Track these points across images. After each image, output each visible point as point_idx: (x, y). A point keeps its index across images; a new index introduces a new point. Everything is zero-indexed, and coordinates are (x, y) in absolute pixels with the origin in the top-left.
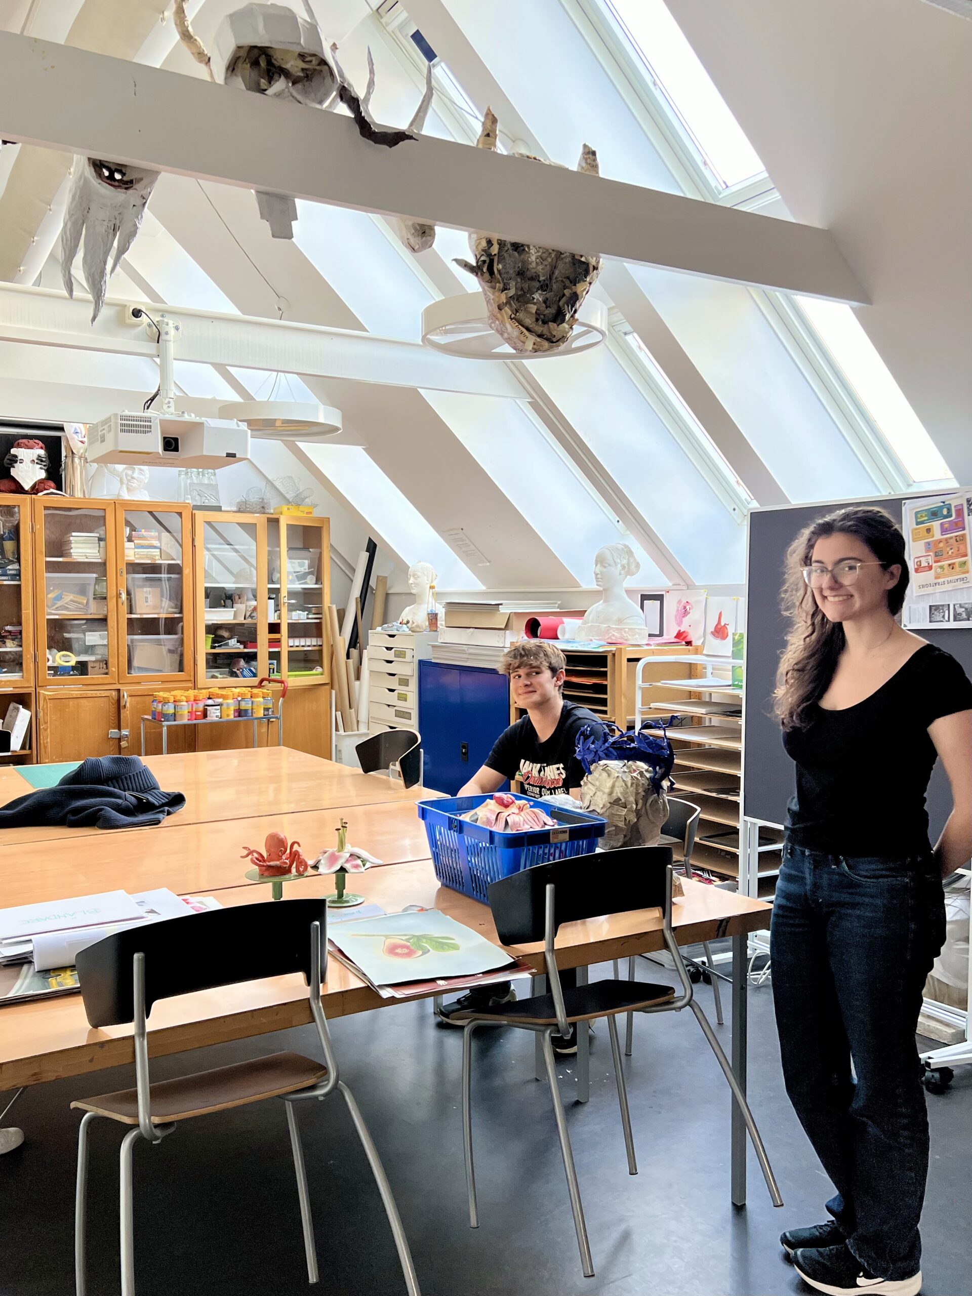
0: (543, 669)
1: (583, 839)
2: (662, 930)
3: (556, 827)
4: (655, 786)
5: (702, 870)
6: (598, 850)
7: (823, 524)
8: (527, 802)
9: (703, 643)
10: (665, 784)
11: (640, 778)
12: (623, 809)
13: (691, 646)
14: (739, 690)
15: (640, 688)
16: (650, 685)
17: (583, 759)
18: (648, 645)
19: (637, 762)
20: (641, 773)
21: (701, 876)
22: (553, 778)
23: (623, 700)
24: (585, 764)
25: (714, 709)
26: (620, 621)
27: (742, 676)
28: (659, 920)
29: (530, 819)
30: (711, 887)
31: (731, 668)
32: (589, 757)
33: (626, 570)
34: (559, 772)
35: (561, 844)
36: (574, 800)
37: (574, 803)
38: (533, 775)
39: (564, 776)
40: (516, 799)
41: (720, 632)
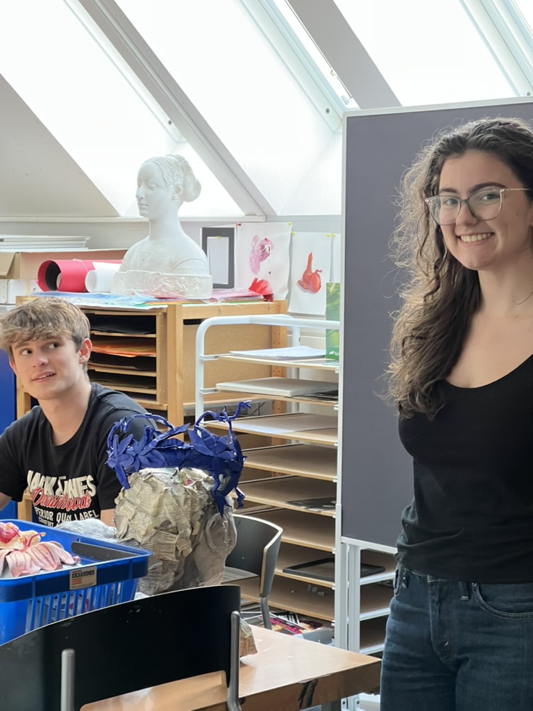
0: (64, 339)
1: (117, 580)
2: (226, 703)
3: (79, 566)
4: (217, 502)
5: (287, 613)
6: (139, 596)
7: (454, 140)
8: (36, 533)
9: (288, 297)
10: (231, 497)
11: (196, 492)
12: (174, 536)
13: (272, 301)
14: (336, 363)
15: (202, 361)
16: (216, 357)
17: (118, 467)
18: (212, 300)
19: (193, 469)
20: (199, 485)
21: (284, 622)
22: (76, 496)
23: (178, 380)
24: (121, 475)
25: (302, 390)
26: (173, 266)
27: (338, 343)
28: (222, 689)
29: (41, 557)
30: (297, 638)
31: (325, 332)
32: (127, 464)
33: (181, 192)
34: (85, 487)
35: (86, 590)
36: (106, 526)
37: (106, 530)
38: (45, 493)
39: (93, 494)
40: (23, 530)
41: (310, 281)
